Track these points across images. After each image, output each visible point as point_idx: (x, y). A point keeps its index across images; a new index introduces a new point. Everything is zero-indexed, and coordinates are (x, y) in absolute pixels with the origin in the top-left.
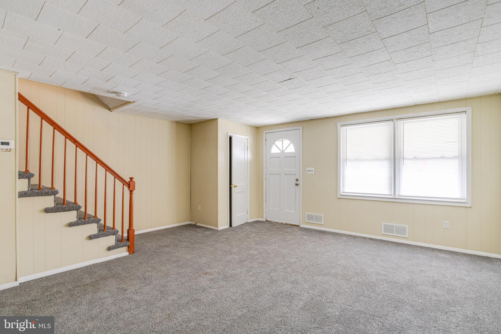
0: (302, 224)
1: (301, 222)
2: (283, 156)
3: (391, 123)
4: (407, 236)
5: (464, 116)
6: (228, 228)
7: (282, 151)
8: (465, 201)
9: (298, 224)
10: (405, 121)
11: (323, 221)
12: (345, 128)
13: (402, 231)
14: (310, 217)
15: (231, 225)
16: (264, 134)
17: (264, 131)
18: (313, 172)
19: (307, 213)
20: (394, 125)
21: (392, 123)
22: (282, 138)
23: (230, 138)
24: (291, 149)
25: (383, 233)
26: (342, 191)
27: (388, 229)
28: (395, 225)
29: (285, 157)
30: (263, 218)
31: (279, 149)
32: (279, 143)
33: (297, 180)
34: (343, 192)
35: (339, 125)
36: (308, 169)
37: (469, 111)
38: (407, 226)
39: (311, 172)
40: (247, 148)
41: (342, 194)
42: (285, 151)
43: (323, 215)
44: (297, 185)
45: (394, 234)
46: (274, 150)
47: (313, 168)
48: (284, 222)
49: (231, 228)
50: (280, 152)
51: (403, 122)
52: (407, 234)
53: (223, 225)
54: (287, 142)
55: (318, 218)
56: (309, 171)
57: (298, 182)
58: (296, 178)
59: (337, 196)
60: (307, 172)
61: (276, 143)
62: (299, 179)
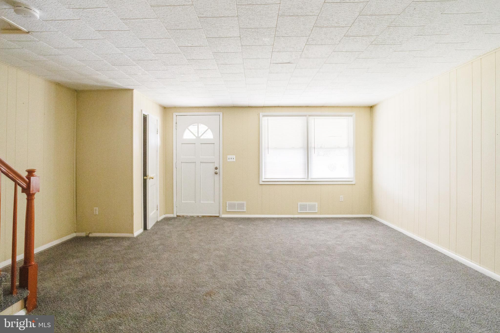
0: (223, 214)
1: (221, 212)
2: (199, 142)
3: (304, 118)
4: (316, 211)
5: (351, 119)
6: (143, 233)
7: (198, 138)
8: (352, 180)
9: (217, 215)
10: (315, 118)
11: (245, 208)
12: (266, 118)
13: (313, 207)
14: (232, 206)
15: (145, 228)
16: (175, 116)
17: (174, 113)
18: (234, 160)
19: (228, 202)
20: (307, 120)
21: (306, 118)
22: (198, 122)
24: (209, 135)
25: (299, 211)
26: (263, 177)
27: (303, 207)
28: (308, 203)
29: (201, 144)
30: (173, 213)
31: (194, 135)
32: (193, 128)
33: (216, 168)
34: (265, 178)
35: (261, 116)
36: (229, 157)
37: (354, 116)
38: (318, 204)
39: (232, 160)
40: (157, 131)
41: (264, 180)
42: (202, 138)
43: (245, 202)
44: (216, 173)
45: (308, 211)
46: (188, 135)
47: (235, 156)
48: (201, 215)
49: (146, 232)
50: (195, 138)
51: (313, 118)
52: (316, 209)
53: (138, 231)
54: (203, 128)
55: (241, 206)
56: (230, 159)
57: (217, 171)
58: (215, 167)
59: (259, 183)
60: (228, 160)
61: (191, 128)
62: (218, 167)
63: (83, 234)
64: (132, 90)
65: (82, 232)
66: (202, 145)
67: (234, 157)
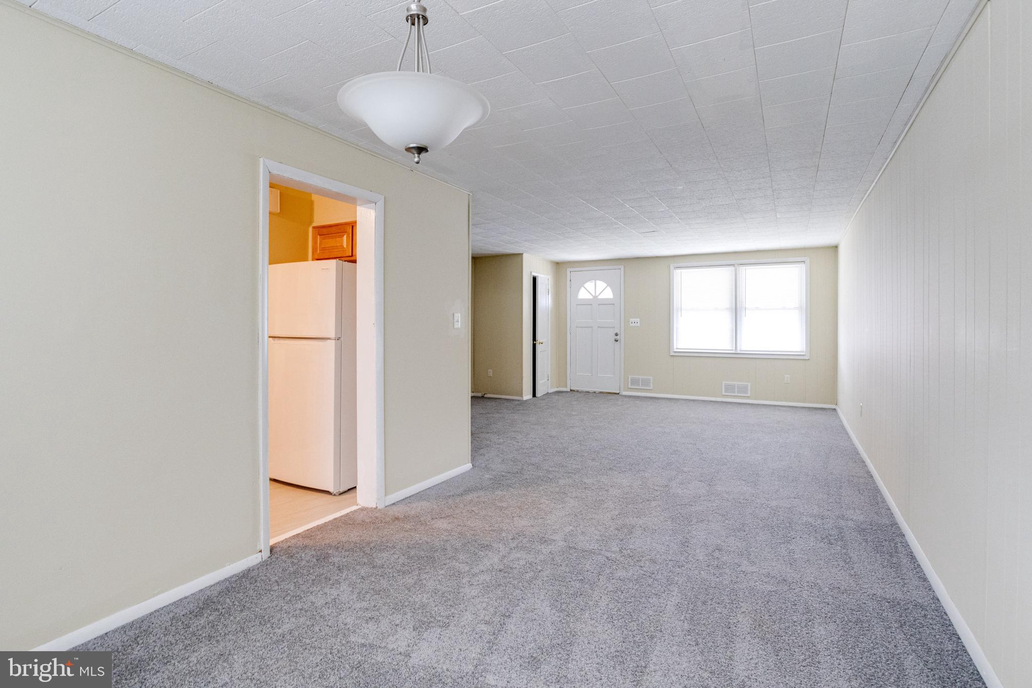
0: (624, 391)
1: (622, 389)
2: (595, 303)
3: (732, 268)
4: (748, 395)
5: (803, 266)
6: (530, 399)
7: (595, 297)
8: (804, 354)
9: (618, 392)
10: (747, 267)
11: (651, 385)
12: (678, 271)
13: (743, 389)
14: (635, 382)
15: (534, 395)
16: (568, 273)
17: (568, 269)
18: (639, 324)
19: (630, 377)
20: (736, 270)
21: (734, 268)
22: (595, 279)
23: (534, 279)
24: (608, 294)
25: (723, 394)
26: (675, 348)
27: (730, 388)
28: (736, 383)
29: (598, 304)
30: (566, 387)
31: (591, 294)
32: (590, 285)
33: (616, 335)
34: (677, 349)
35: (672, 268)
36: (631, 320)
37: (808, 261)
38: (749, 384)
39: (636, 324)
40: (548, 292)
41: (675, 350)
42: (599, 297)
43: (651, 378)
44: (616, 341)
45: (736, 394)
46: (583, 295)
48: (598, 390)
49: (535, 398)
50: (591, 297)
51: (744, 268)
52: (749, 392)
53: (527, 395)
54: (601, 285)
55: (646, 382)
56: (633, 322)
57: (618, 337)
58: (615, 332)
59: (670, 354)
60: (631, 325)
61: (586, 285)
62: (619, 333)
63: (480, 395)
64: (522, 254)
65: (478, 392)
66: (600, 306)
67: (638, 320)
